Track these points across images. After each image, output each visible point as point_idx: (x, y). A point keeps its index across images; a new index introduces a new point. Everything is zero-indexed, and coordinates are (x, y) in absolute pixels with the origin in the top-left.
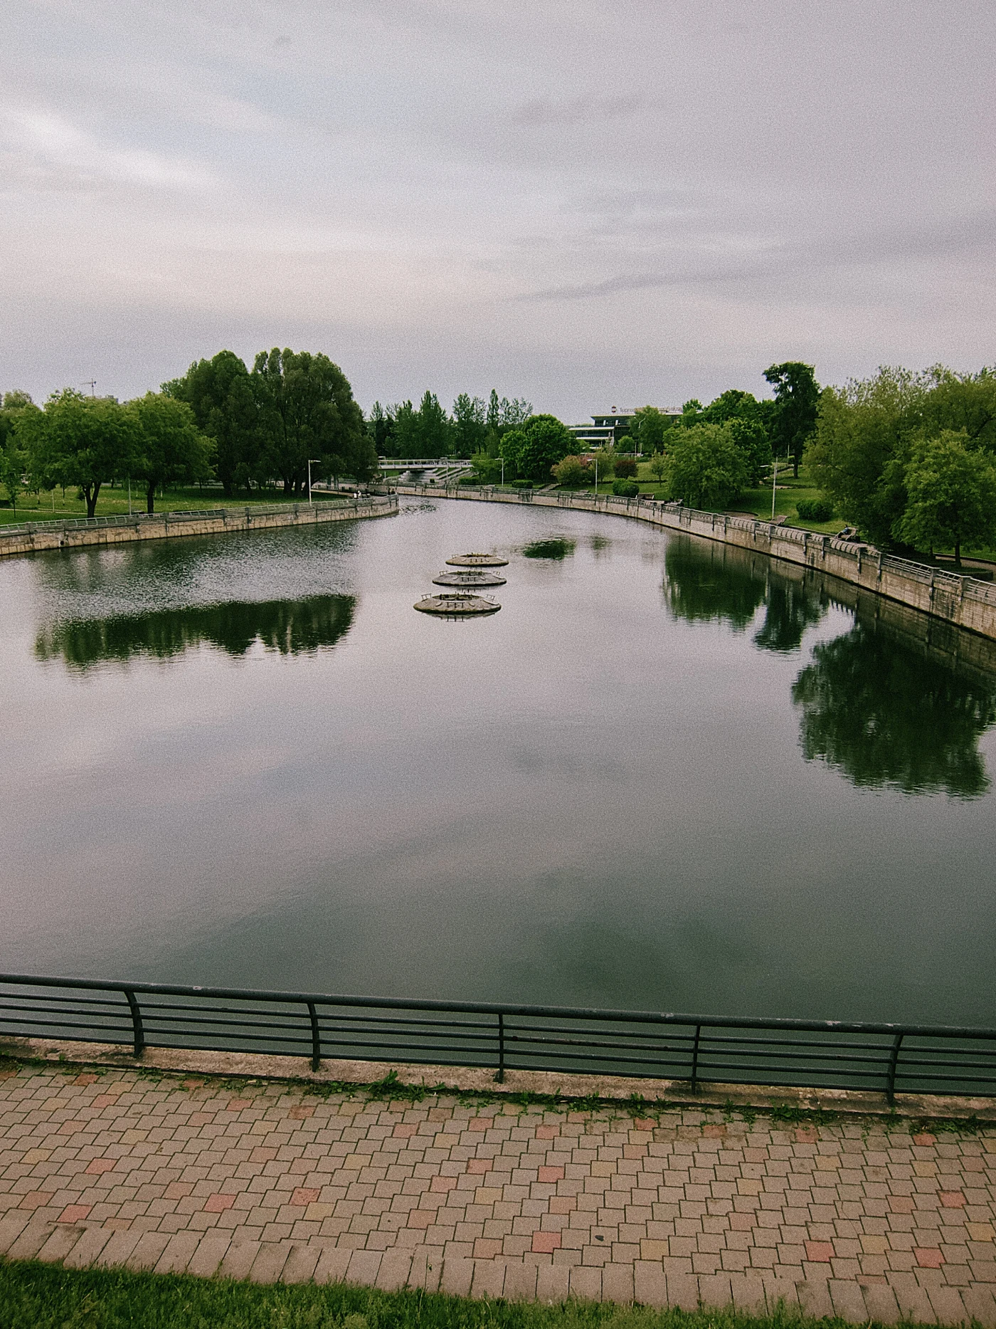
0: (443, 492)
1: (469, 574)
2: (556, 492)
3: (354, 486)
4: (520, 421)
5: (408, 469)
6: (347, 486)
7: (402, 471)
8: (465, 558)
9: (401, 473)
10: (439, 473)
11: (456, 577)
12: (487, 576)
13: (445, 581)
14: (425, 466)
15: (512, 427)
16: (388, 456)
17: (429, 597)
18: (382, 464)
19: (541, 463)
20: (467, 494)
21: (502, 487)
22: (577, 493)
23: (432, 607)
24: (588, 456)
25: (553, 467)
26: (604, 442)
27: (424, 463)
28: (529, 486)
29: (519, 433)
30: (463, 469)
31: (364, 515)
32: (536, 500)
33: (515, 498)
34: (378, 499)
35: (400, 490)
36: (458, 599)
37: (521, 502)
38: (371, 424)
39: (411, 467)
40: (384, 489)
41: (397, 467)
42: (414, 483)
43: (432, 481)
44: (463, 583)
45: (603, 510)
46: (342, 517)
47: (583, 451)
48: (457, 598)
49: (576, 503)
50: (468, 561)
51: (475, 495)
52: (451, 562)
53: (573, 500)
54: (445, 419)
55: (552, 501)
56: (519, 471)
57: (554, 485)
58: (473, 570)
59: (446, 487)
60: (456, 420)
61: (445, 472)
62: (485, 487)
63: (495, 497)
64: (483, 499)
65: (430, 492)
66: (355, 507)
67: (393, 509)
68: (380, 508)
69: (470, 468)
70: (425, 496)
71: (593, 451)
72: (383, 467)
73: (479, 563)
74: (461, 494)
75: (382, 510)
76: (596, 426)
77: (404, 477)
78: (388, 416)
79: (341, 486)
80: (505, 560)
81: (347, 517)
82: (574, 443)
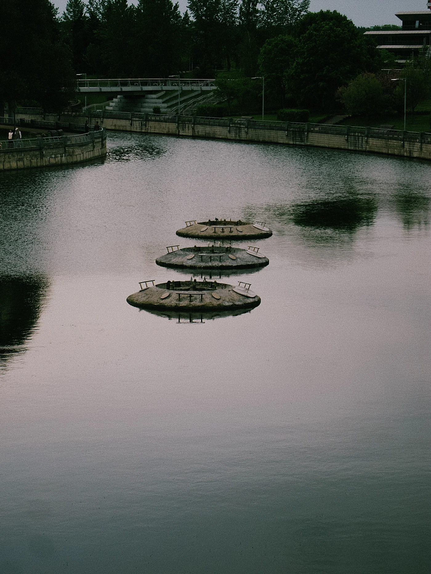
0: (172, 127)
1: (212, 250)
2: (344, 128)
3: (38, 118)
4: (289, 20)
5: (121, 93)
6: (27, 118)
7: (111, 96)
8: (205, 227)
9: (111, 99)
10: (167, 98)
11: (191, 255)
12: (239, 255)
13: (175, 260)
14: (146, 88)
15: (278, 30)
16: (91, 73)
17: (150, 285)
18: (83, 84)
19: (321, 84)
20: (208, 129)
21: (262, 119)
22: (376, 130)
23: (155, 300)
24: (394, 74)
25: (340, 89)
26: (416, 51)
27: (145, 84)
28: (303, 118)
29: (287, 38)
30: (203, 92)
31: (53, 161)
32: (316, 139)
33: (281, 136)
34: (76, 138)
35: (109, 123)
36: (195, 289)
37: (291, 142)
38: (67, 24)
39: (125, 89)
40: (82, 122)
41: (104, 89)
42: (129, 114)
43: (157, 110)
44: (203, 264)
45: (415, 155)
46: (20, 164)
47: (386, 66)
48: (193, 286)
49: (374, 143)
50: (209, 230)
51: (220, 131)
52: (184, 231)
53: (370, 140)
54: (178, 16)
55: (337, 141)
56: (288, 96)
57: (340, 117)
58: (218, 244)
59: (178, 120)
60: (192, 19)
61: (176, 97)
62: (237, 120)
63: (252, 134)
64: (233, 138)
65: (153, 126)
66: (40, 149)
67: (97, 152)
68: (78, 151)
69: (214, 91)
70: (146, 133)
71: (401, 66)
72: (83, 89)
73: (227, 233)
74: (200, 129)
75: (80, 154)
76: (404, 28)
77: (112, 105)
78: (91, 13)
79: (19, 117)
80: (266, 229)
81: (27, 163)
82: (375, 53)
